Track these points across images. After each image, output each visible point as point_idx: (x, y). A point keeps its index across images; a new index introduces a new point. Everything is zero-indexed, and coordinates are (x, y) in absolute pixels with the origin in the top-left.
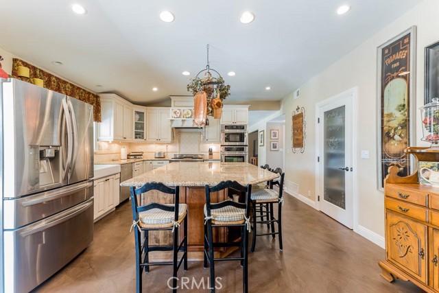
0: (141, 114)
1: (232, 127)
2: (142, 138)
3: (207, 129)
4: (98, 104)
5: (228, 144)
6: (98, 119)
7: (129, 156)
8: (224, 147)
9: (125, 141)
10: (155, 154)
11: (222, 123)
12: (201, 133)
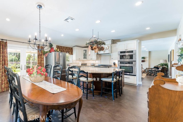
0: (86, 50)
1: (124, 52)
2: (86, 58)
3: (112, 54)
4: (72, 50)
5: (122, 60)
6: (72, 54)
7: (82, 64)
8: (120, 62)
9: (79, 60)
10: (91, 64)
11: (118, 51)
12: (111, 55)
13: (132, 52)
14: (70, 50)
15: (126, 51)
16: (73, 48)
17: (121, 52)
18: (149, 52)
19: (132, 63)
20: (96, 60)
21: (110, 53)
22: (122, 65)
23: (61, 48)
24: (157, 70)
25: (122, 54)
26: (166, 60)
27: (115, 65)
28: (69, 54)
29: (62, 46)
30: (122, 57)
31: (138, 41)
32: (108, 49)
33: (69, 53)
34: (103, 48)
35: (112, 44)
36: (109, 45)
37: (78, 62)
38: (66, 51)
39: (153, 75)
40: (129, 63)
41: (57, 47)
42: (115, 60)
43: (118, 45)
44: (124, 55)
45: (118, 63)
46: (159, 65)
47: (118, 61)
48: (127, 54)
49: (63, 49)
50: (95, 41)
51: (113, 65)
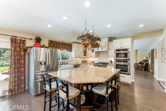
1: (119, 50)
2: (86, 56)
3: (109, 51)
4: (71, 47)
5: (118, 58)
6: (71, 51)
7: (83, 61)
8: (116, 60)
9: (79, 57)
10: (91, 61)
11: (114, 48)
12: (108, 53)
13: (126, 50)
14: (68, 47)
15: (121, 49)
16: (72, 44)
17: (117, 50)
18: (136, 50)
19: (127, 61)
20: (95, 57)
21: (107, 50)
22: (118, 63)
23: (56, 44)
24: (142, 65)
25: (118, 52)
26: (147, 57)
27: (112, 63)
28: (68, 51)
29: (57, 42)
30: (117, 55)
31: (131, 39)
32: (105, 46)
33: (66, 49)
34: (98, 45)
35: (109, 41)
36: (106, 43)
37: (78, 59)
38: (63, 47)
39: (140, 70)
40: (124, 61)
41: (49, 42)
42: (112, 57)
43: (114, 43)
44: (119, 53)
45: (114, 61)
46: (142, 61)
47: (115, 59)
48: (122, 52)
49: (59, 45)
50: (87, 35)
51: (110, 62)
